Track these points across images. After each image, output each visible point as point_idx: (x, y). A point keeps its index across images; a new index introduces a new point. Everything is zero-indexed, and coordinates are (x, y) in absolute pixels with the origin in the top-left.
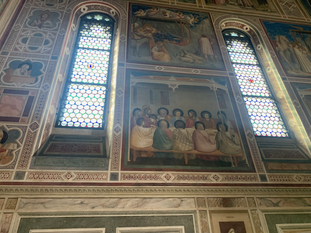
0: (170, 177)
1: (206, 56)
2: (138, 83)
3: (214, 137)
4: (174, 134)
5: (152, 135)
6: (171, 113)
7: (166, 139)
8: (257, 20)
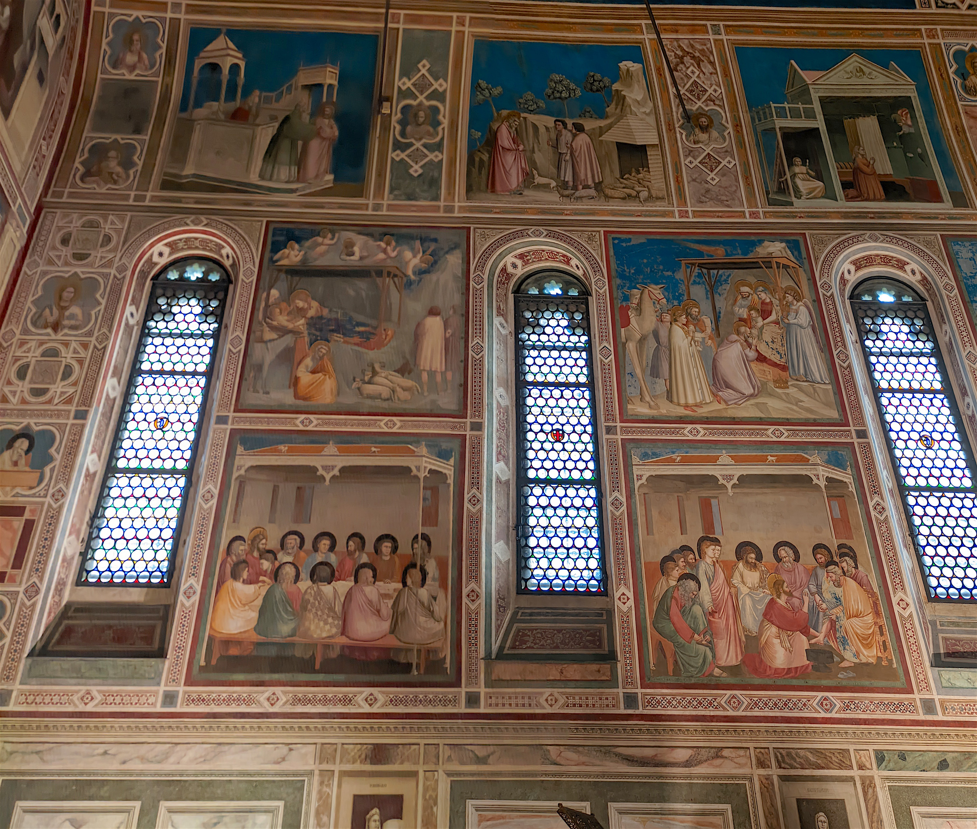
0: (278, 699)
1: (425, 376)
2: (252, 467)
3: (390, 603)
4: (307, 597)
5: (259, 602)
6: (308, 544)
7: (286, 611)
8: (597, 236)
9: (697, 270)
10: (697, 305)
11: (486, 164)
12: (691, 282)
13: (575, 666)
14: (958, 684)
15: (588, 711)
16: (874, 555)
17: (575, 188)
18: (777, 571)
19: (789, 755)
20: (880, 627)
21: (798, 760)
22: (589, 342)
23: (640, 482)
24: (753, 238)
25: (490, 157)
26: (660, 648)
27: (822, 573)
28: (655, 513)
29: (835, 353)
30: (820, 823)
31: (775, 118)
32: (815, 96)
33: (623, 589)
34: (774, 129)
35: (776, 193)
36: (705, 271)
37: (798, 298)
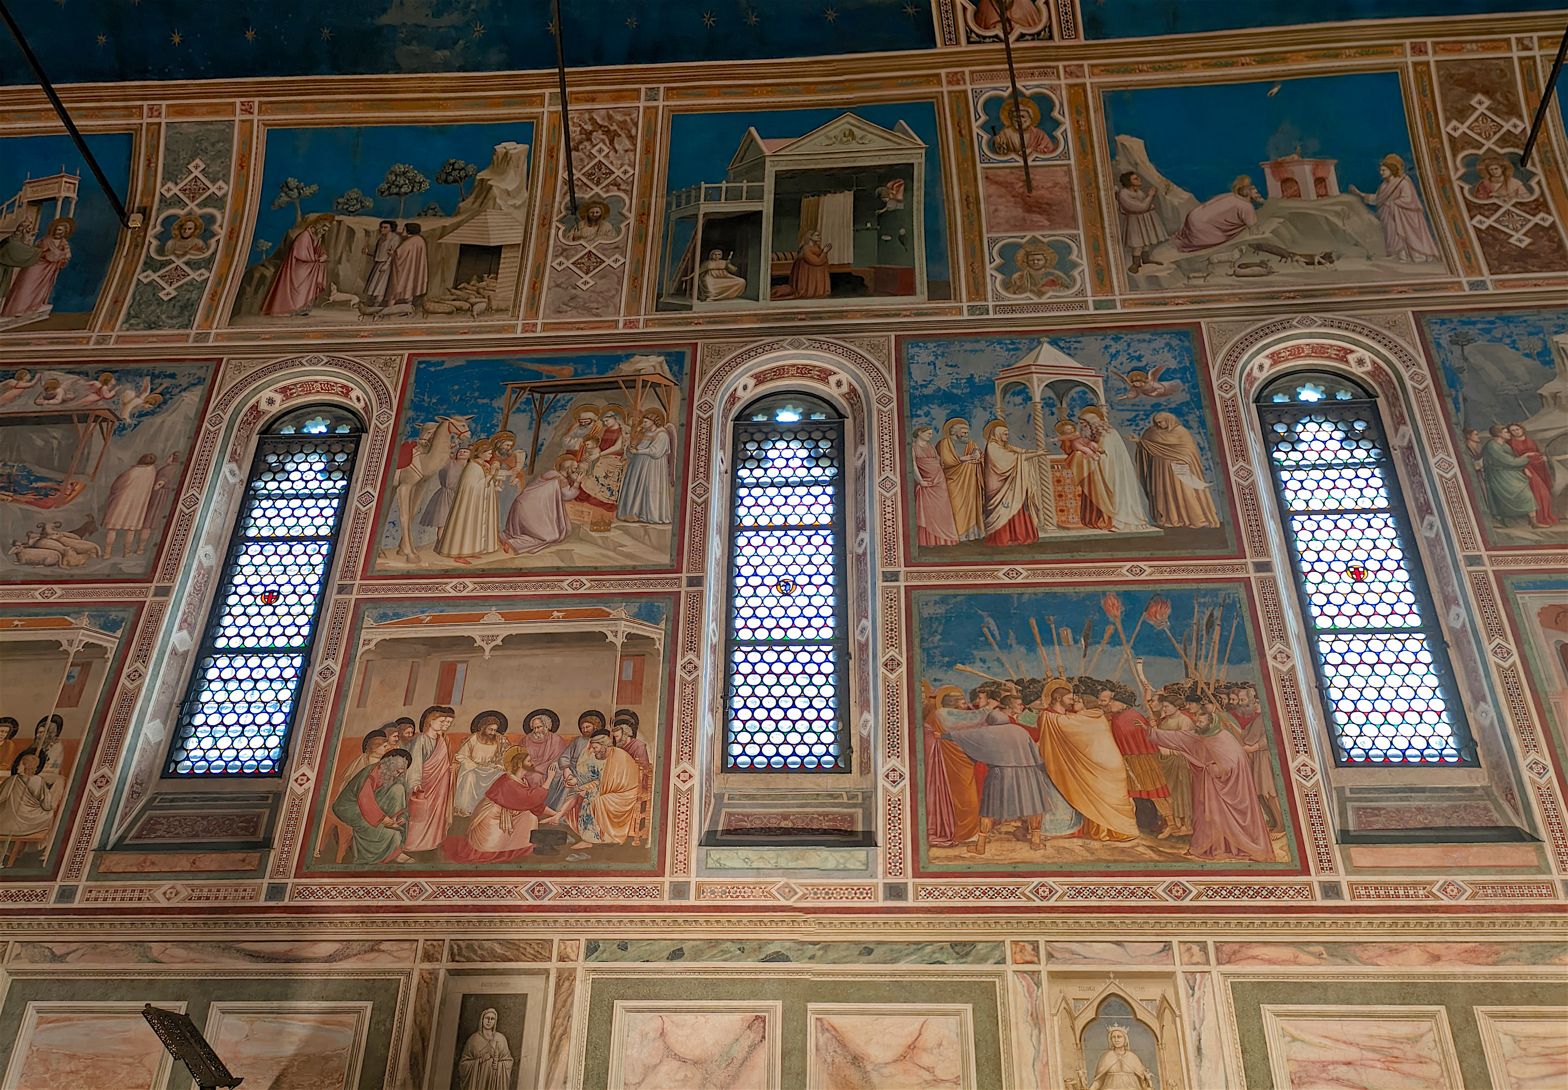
1: (112, 536)
8: (398, 361)
9: (526, 395)
10: (512, 436)
11: (268, 282)
12: (514, 409)
13: (214, 855)
14: (729, 864)
15: (216, 904)
16: (663, 721)
17: (385, 303)
18: (522, 743)
19: (470, 947)
20: (644, 804)
21: (479, 952)
22: (347, 488)
23: (366, 647)
24: (619, 352)
25: (276, 273)
26: (334, 834)
27: (583, 745)
28: (375, 683)
29: (690, 486)
30: (486, 1021)
31: (702, 200)
32: (770, 171)
33: (304, 769)
34: (696, 216)
35: (672, 295)
36: (537, 396)
37: (660, 421)
